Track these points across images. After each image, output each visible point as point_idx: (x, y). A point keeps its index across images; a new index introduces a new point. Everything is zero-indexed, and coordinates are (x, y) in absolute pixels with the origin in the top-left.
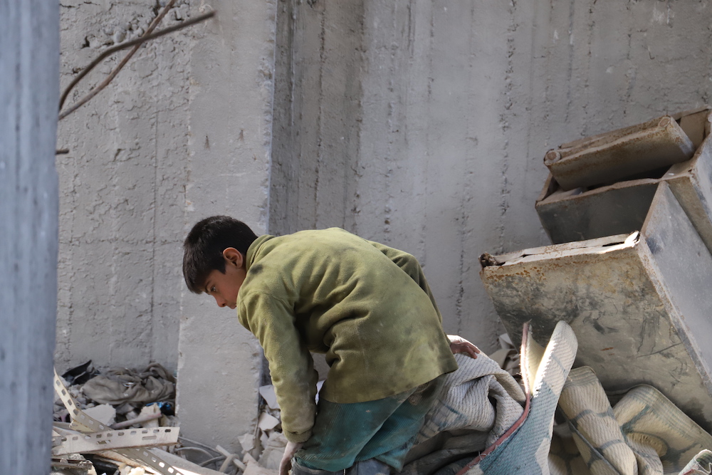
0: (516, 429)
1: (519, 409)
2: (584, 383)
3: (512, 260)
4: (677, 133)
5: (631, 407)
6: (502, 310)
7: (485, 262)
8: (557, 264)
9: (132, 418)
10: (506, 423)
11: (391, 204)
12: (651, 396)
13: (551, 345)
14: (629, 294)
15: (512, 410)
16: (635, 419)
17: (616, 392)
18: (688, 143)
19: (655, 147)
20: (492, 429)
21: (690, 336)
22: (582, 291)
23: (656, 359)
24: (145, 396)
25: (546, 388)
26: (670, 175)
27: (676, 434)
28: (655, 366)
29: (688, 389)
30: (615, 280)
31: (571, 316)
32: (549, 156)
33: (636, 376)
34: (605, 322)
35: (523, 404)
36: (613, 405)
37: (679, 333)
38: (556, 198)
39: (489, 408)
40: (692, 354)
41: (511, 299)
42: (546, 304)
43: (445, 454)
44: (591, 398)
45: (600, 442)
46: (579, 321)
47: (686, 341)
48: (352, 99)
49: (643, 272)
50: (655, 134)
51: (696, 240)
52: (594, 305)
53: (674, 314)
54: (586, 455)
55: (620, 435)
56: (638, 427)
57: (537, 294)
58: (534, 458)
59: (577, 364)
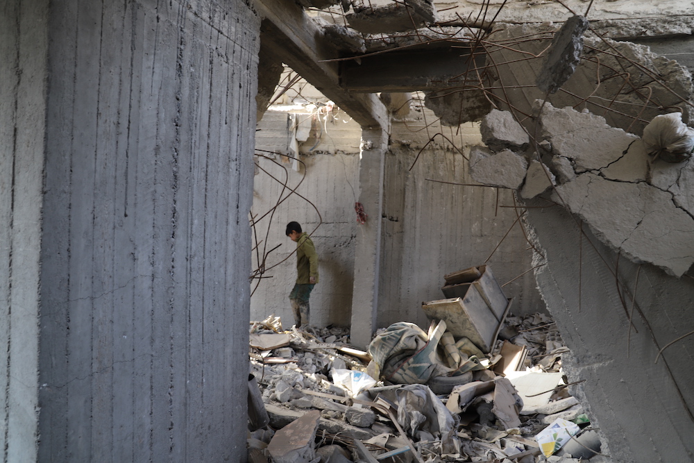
0: (423, 349)
1: (425, 344)
2: (448, 336)
3: (429, 304)
4: (476, 271)
5: (461, 343)
6: (428, 317)
7: (423, 304)
8: (440, 305)
9: (341, 339)
10: (420, 348)
11: (410, 287)
12: (466, 340)
13: (438, 327)
14: (459, 314)
15: (422, 344)
16: (462, 346)
17: (457, 339)
18: (480, 274)
19: (471, 275)
20: (416, 349)
21: (475, 325)
22: (447, 312)
23: (467, 331)
24: (344, 333)
25: (434, 338)
26: (475, 282)
27: (472, 350)
28: (467, 333)
29: (476, 339)
30: (454, 310)
31: (445, 319)
32: (445, 276)
33: (462, 335)
34: (453, 320)
35: (426, 342)
36: (456, 342)
37: (472, 324)
38: (446, 287)
39: (415, 344)
40: (476, 329)
41: (430, 313)
42: (438, 315)
43: (404, 354)
44: (450, 340)
45: (450, 352)
46: (447, 320)
47: (474, 326)
48: (400, 260)
49: (461, 308)
50: (470, 271)
51: (481, 299)
52: (450, 316)
53: (471, 319)
54: (447, 356)
55: (457, 350)
56: (463, 348)
57: (436, 313)
58: (428, 357)
59: (446, 331)
